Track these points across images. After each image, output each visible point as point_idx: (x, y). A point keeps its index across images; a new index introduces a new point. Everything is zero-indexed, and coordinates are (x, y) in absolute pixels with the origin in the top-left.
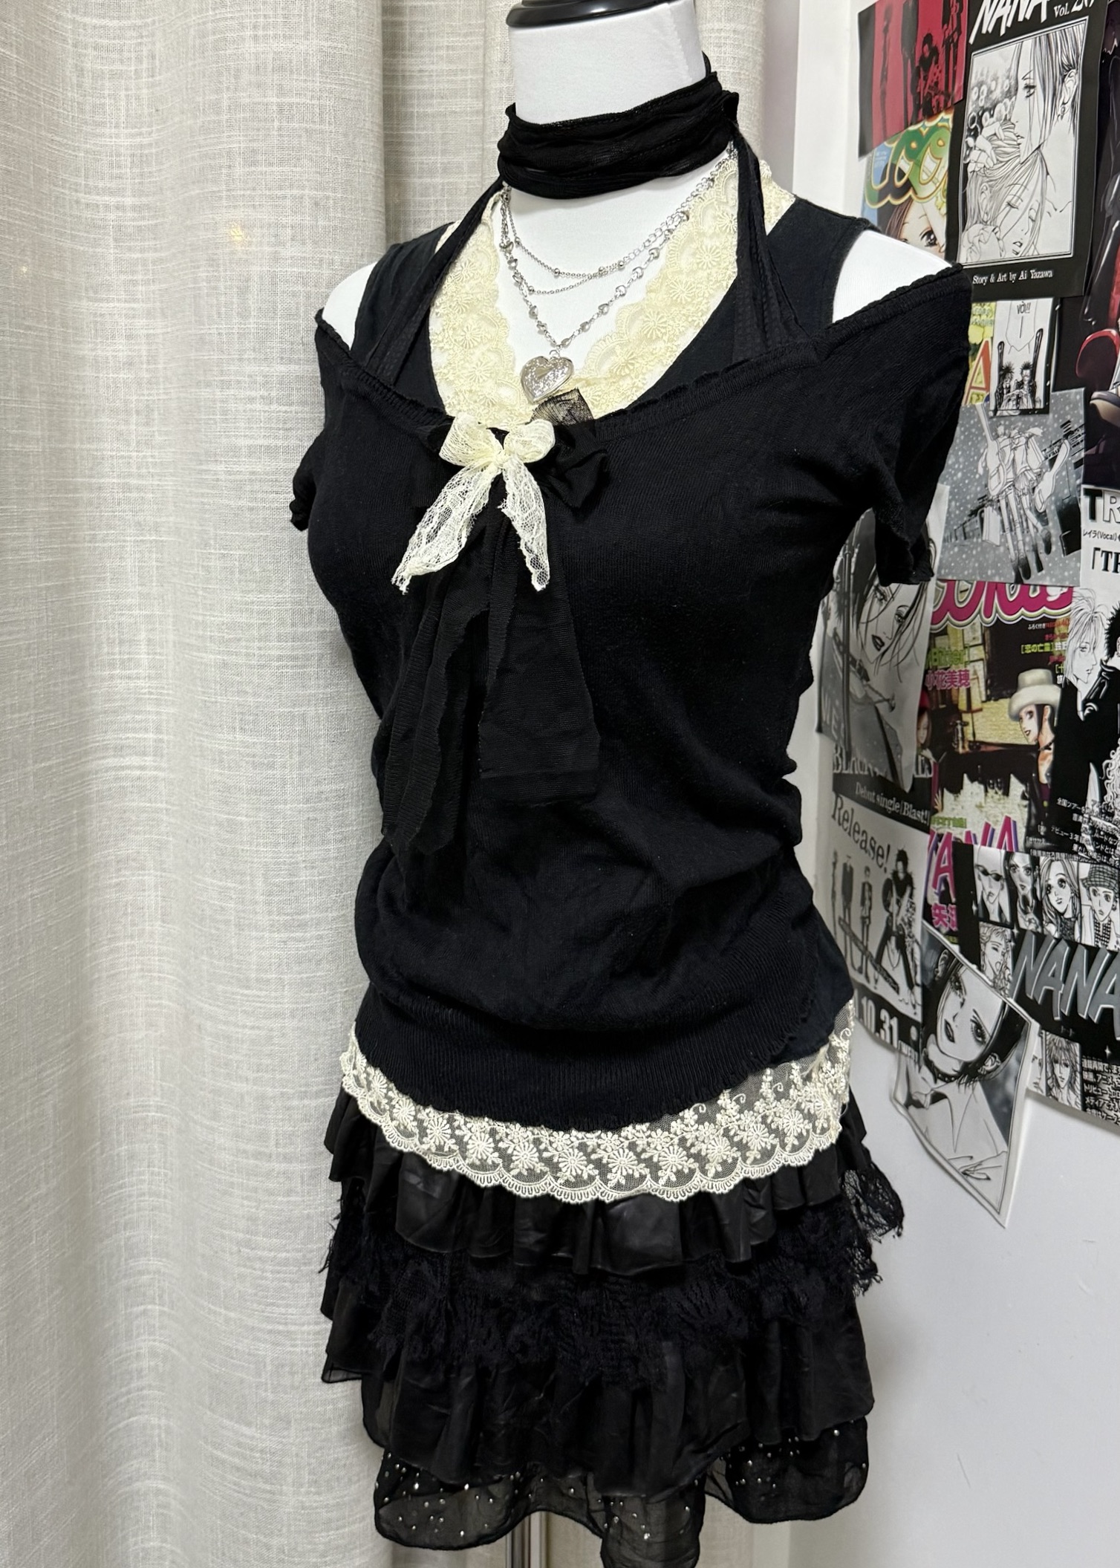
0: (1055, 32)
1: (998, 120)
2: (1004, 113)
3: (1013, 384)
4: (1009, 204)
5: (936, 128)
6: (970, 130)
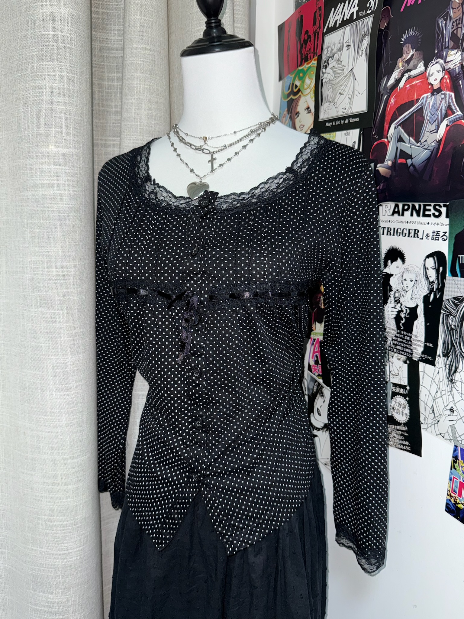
1: (335, 61)
2: (338, 58)
4: (340, 94)
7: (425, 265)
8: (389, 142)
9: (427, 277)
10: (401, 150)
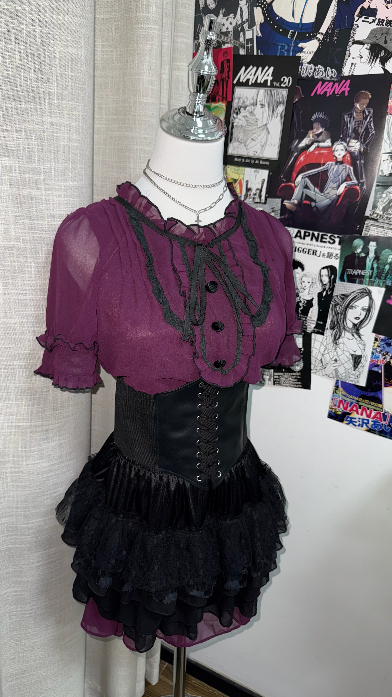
0: (274, 91)
1: (248, 111)
2: (250, 110)
3: (252, 194)
4: (252, 139)
5: (217, 107)
6: (234, 112)
7: (320, 273)
8: (296, 187)
9: (321, 281)
10: (306, 195)
